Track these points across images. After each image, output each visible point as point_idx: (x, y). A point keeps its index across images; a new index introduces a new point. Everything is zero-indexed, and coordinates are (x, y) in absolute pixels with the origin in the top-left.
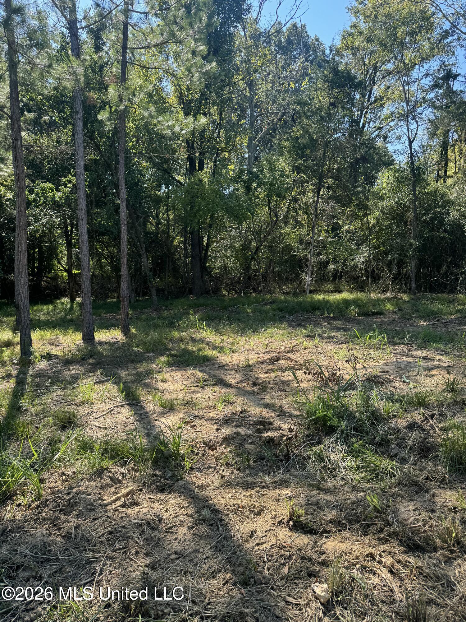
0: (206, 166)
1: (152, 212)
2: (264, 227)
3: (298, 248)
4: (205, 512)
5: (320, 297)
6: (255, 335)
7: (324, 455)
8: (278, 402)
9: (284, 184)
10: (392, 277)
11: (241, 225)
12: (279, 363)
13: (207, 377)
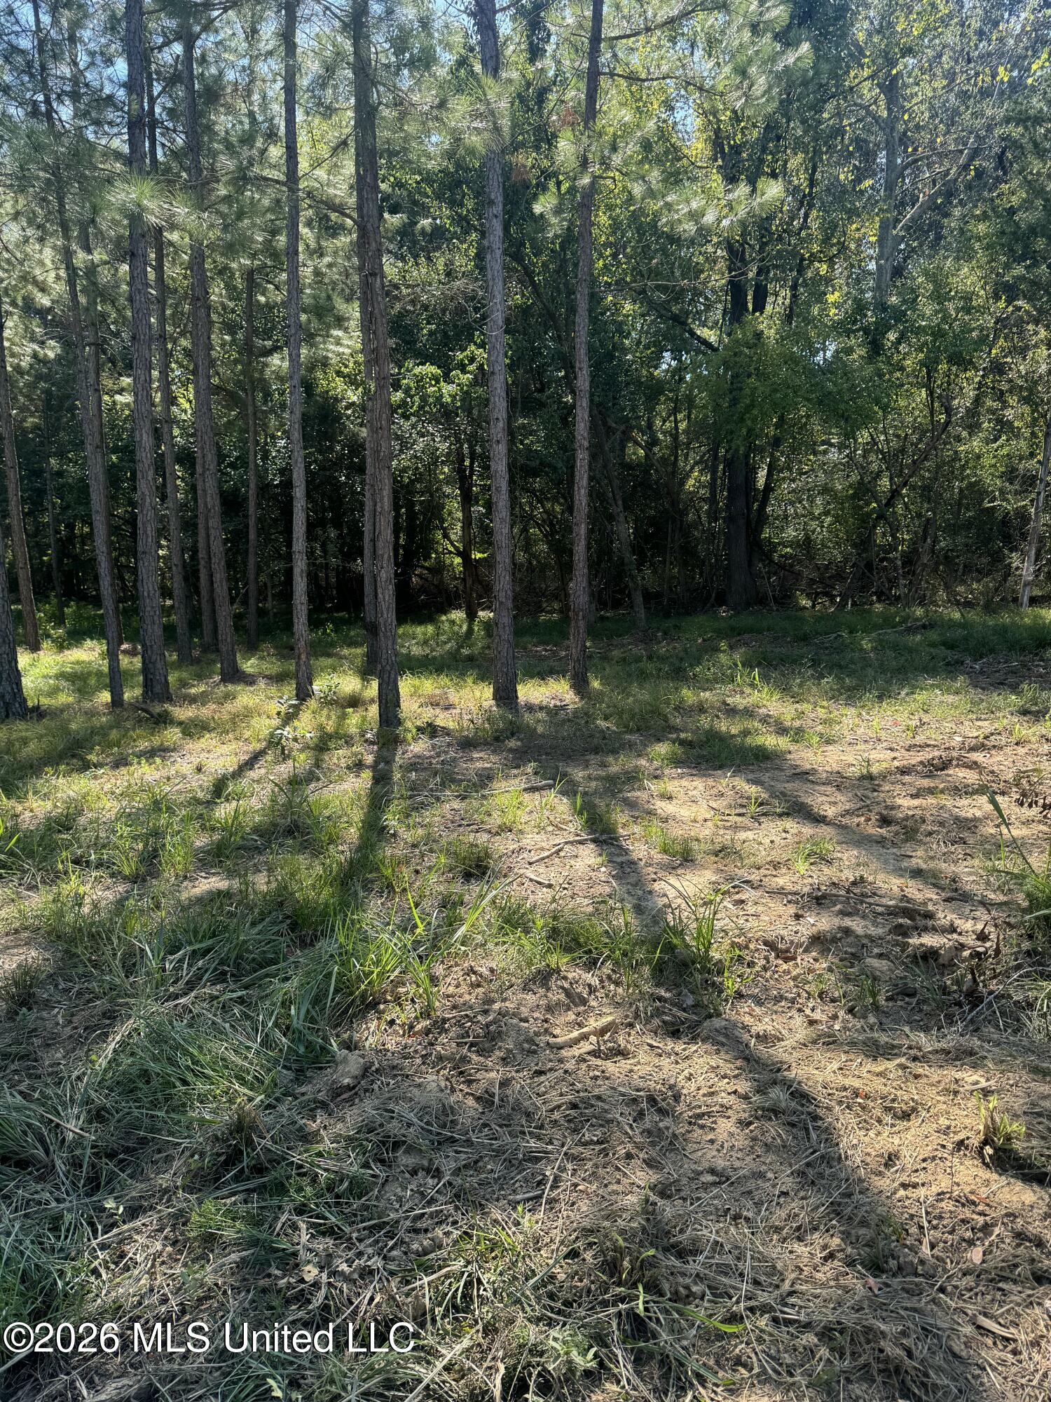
0: (770, 299)
1: (638, 418)
2: (914, 438)
3: (1002, 490)
4: (778, 1095)
6: (884, 705)
8: (947, 868)
9: (970, 331)
11: (854, 438)
12: (948, 775)
13: (765, 796)
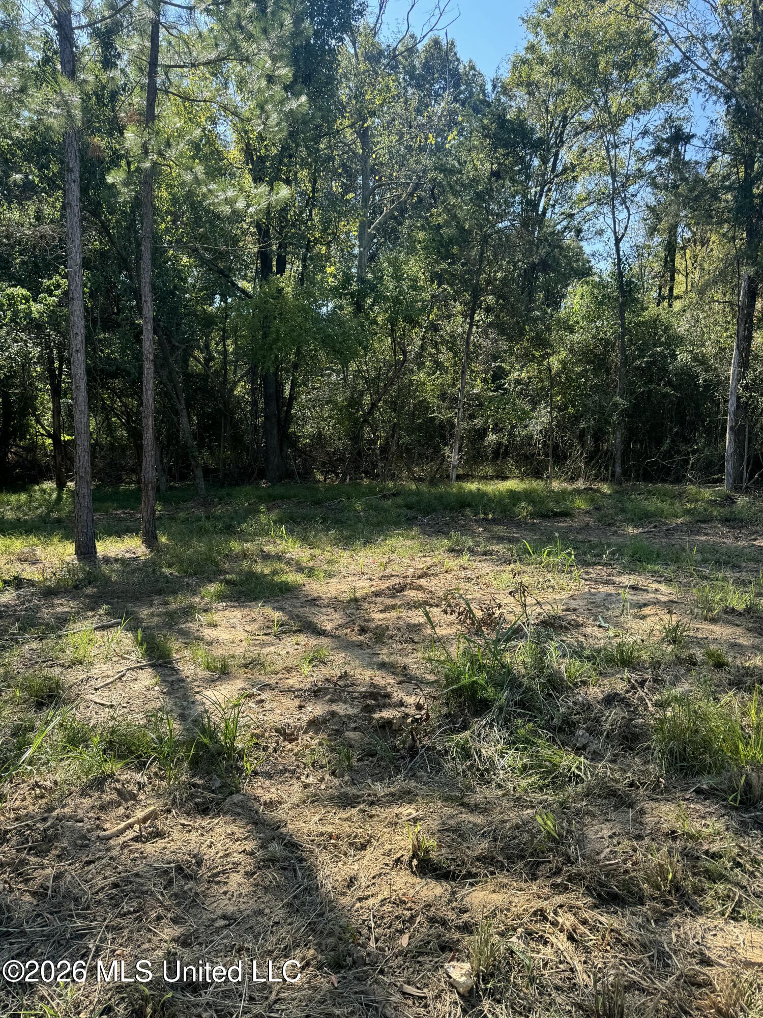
0: (289, 266)
1: (198, 340)
2: (384, 370)
3: (438, 406)
4: (275, 847)
5: (472, 486)
6: (367, 548)
7: (470, 748)
8: (401, 660)
9: (417, 302)
10: (585, 455)
11: (347, 368)
12: (404, 595)
13: (285, 618)
